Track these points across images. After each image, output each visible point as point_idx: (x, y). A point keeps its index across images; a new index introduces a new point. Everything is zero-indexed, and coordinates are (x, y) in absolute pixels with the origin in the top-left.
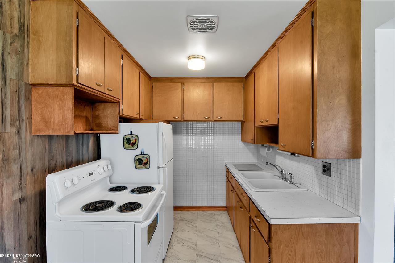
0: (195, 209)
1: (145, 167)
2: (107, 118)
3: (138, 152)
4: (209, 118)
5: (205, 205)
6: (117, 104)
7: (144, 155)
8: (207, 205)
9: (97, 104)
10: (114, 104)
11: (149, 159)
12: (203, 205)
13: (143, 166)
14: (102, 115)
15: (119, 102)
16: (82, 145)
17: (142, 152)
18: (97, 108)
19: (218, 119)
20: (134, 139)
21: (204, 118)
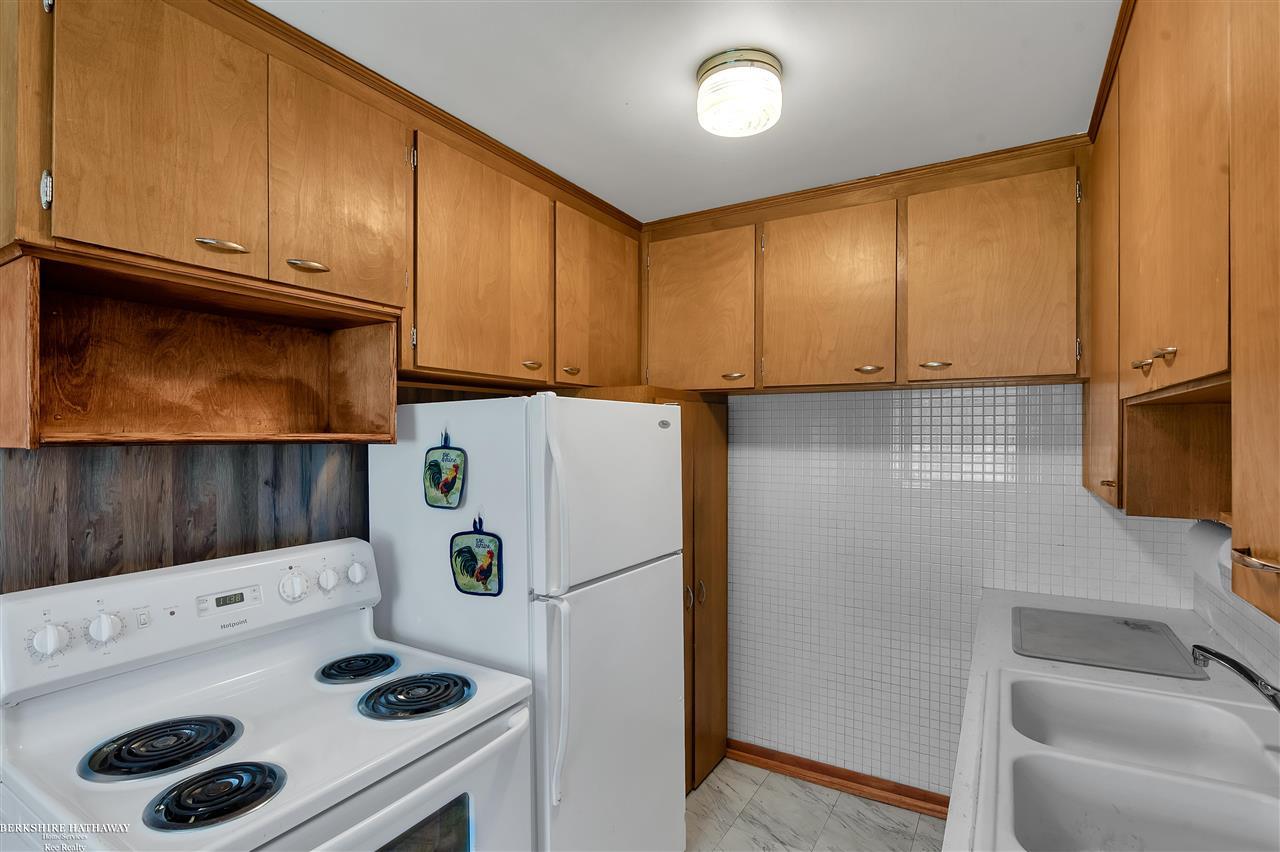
0: (827, 778)
1: (487, 589)
2: (364, 383)
3: (463, 520)
4: (881, 369)
5: (876, 773)
6: (390, 328)
7: (482, 537)
8: (885, 776)
9: (340, 332)
10: (380, 329)
11: (496, 553)
12: (866, 771)
13: (478, 581)
14: (352, 375)
15: (398, 318)
16: (275, 483)
17: (477, 520)
18: (341, 347)
19: (928, 374)
20: (450, 465)
21: (857, 370)
